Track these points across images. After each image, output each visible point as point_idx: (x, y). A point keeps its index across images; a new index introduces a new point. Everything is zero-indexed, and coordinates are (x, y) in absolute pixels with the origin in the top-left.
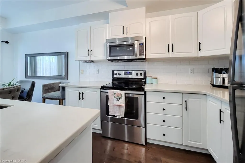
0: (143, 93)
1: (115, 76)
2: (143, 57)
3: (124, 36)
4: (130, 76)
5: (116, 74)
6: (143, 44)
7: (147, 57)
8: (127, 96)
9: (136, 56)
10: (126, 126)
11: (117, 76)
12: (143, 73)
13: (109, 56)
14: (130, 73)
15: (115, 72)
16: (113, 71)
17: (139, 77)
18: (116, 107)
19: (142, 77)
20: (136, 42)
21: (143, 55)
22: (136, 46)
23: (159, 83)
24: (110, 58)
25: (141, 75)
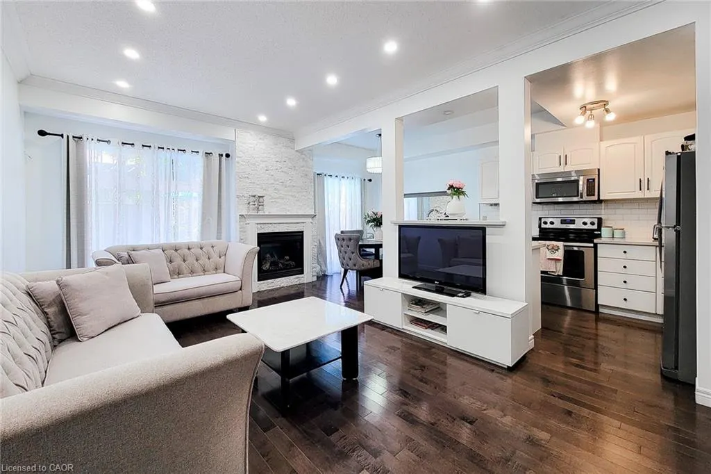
0: (592, 245)
1: (543, 226)
2: (595, 198)
3: (561, 169)
4: (572, 226)
5: (545, 223)
6: (594, 180)
7: (601, 198)
8: (567, 248)
9: (582, 197)
10: (566, 287)
11: (549, 226)
12: (596, 221)
13: (537, 198)
14: (572, 222)
15: (543, 220)
16: (540, 219)
17: (589, 227)
18: (550, 261)
19: (595, 227)
20: (581, 178)
21: (594, 195)
22: (581, 183)
23: (626, 236)
24: (538, 200)
25: (593, 224)
